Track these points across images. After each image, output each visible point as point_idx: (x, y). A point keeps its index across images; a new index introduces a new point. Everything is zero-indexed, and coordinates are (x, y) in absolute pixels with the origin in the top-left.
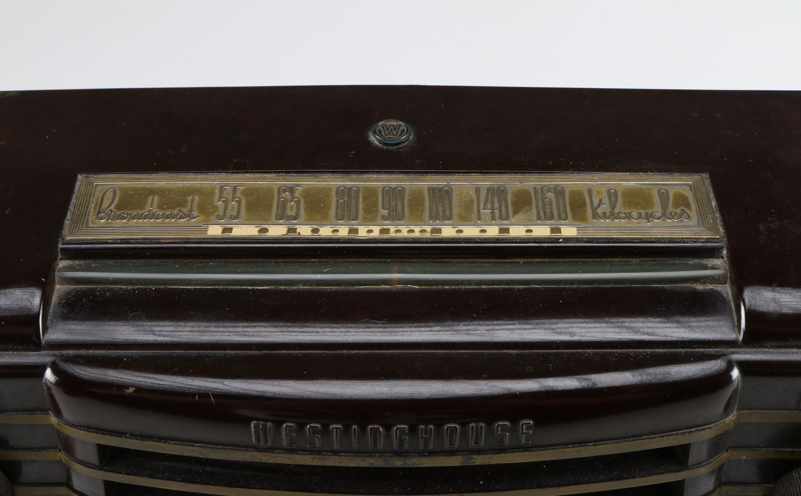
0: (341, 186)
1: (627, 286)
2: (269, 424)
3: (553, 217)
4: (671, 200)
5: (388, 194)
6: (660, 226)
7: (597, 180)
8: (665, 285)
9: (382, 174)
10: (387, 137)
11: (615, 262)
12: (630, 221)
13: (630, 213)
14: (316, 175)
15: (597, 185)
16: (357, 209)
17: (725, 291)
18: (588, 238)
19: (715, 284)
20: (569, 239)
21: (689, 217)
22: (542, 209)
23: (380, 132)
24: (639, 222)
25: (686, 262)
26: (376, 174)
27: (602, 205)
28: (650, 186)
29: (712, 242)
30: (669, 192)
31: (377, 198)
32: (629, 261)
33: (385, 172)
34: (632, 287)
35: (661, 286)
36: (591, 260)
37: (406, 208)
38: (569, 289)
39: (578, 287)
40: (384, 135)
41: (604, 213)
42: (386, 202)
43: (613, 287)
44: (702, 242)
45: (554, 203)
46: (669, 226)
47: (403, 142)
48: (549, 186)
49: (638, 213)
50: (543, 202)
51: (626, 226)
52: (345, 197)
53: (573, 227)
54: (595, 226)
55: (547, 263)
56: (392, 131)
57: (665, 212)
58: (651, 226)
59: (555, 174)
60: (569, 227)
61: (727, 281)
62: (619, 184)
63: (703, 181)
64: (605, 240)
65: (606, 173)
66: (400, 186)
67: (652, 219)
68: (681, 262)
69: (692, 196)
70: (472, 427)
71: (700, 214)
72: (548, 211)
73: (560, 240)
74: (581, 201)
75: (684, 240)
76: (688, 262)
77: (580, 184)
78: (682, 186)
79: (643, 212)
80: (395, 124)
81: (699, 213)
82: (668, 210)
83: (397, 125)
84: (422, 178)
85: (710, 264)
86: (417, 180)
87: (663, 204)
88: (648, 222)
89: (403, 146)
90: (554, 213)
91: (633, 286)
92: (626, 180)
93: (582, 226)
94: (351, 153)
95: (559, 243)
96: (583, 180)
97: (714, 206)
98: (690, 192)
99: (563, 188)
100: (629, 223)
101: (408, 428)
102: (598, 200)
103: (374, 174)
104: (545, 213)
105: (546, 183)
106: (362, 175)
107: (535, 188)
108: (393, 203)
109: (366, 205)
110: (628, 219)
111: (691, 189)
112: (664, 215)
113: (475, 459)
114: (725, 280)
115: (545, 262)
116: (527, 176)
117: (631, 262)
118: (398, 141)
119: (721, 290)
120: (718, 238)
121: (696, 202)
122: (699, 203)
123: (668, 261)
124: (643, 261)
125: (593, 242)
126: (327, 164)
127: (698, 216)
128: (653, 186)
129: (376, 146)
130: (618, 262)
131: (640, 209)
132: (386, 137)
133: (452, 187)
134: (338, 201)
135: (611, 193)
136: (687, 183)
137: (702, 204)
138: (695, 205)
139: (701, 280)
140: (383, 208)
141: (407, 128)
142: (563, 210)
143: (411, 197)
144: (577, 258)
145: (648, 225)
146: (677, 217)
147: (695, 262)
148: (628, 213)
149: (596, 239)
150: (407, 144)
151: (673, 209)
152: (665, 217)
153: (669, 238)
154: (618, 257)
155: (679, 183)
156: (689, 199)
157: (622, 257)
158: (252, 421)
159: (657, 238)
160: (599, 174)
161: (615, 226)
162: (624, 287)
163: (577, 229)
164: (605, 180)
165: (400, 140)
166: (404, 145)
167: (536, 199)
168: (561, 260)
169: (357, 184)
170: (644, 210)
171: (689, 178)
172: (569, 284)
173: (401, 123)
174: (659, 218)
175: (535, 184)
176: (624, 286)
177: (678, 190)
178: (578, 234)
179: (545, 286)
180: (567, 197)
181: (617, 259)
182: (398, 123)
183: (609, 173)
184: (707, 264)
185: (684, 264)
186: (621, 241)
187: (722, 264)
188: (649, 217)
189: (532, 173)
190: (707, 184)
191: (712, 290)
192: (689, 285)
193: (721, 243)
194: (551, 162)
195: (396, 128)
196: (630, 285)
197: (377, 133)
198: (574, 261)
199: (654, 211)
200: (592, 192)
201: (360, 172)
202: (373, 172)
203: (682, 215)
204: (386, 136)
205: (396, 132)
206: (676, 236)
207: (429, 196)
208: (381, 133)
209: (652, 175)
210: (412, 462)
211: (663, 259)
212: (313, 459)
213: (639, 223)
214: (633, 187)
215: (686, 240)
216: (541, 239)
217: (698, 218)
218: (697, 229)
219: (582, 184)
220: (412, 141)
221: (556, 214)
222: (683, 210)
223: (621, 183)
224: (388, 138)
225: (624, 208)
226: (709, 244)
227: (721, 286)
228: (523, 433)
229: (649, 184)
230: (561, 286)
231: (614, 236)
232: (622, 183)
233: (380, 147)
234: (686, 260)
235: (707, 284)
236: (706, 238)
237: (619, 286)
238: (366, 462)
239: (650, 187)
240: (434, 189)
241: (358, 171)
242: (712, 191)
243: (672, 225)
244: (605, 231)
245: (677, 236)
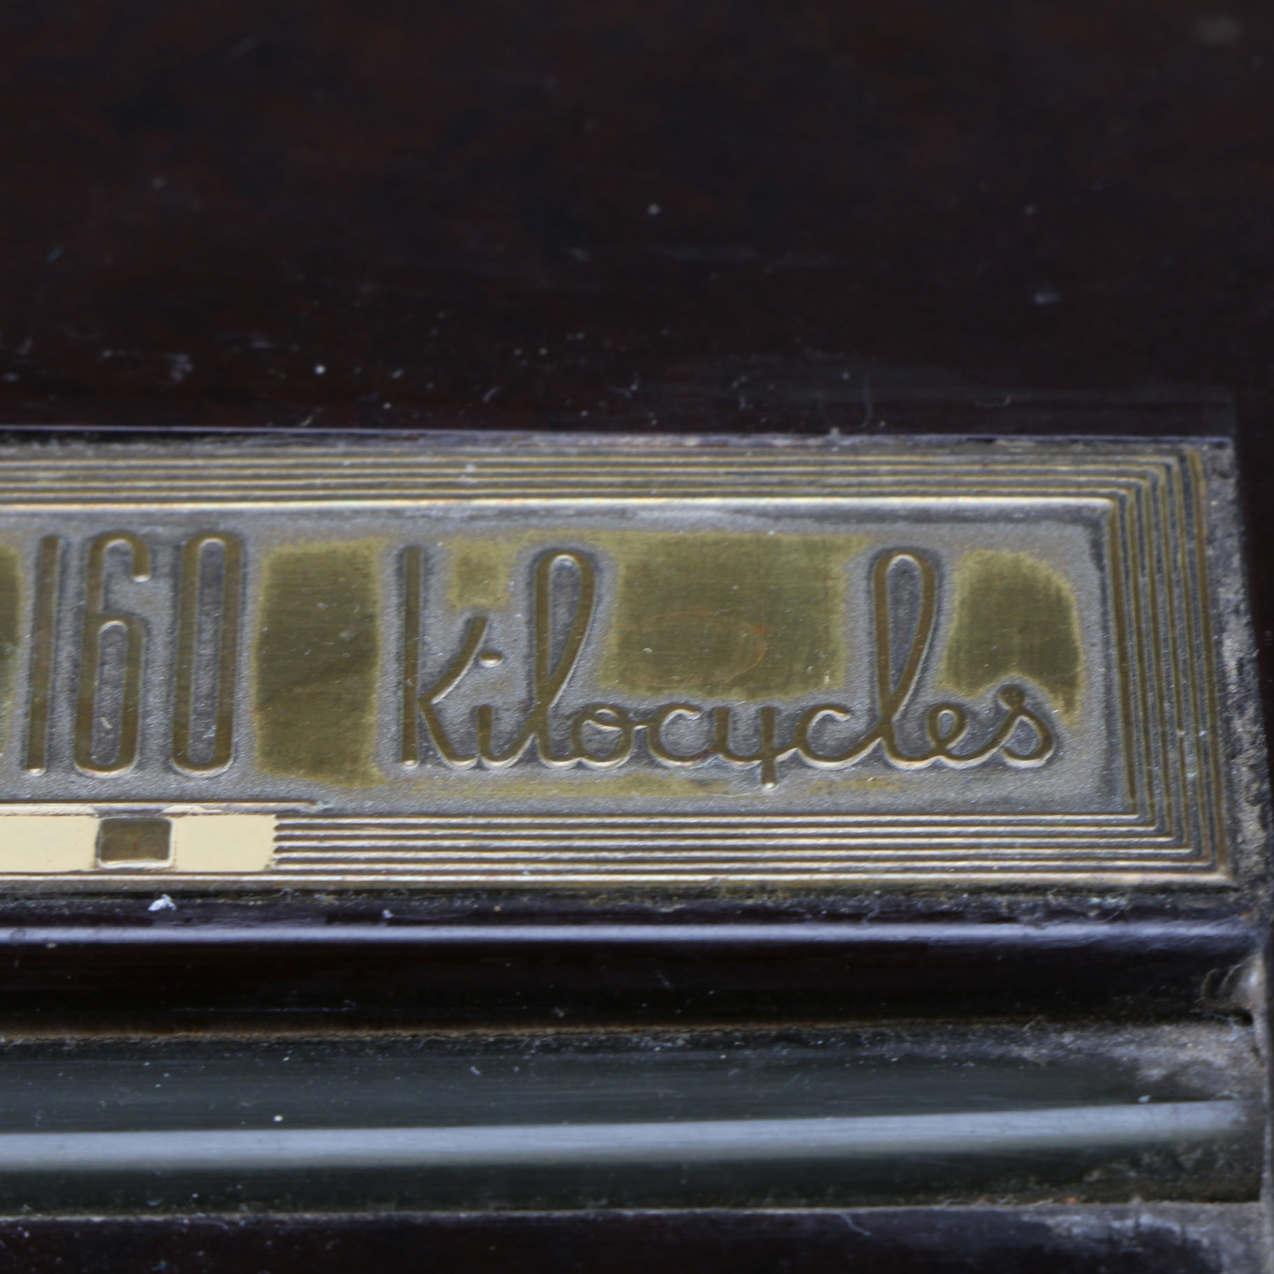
1: (590, 1212)
3: (133, 741)
4: (950, 624)
6: (844, 801)
7: (474, 486)
8: (846, 1205)
11: (529, 1047)
12: (644, 771)
13: (654, 717)
15: (473, 518)
17: (1239, 1249)
18: (340, 891)
19: (1186, 1196)
20: (219, 893)
21: (1048, 741)
22: (73, 691)
24: (701, 775)
25: (999, 1051)
27: (477, 664)
28: (828, 528)
29: (1174, 914)
30: (947, 569)
32: (616, 1045)
34: (620, 1220)
35: (818, 1211)
36: (364, 1034)
38: (197, 1236)
39: (258, 1222)
41: (483, 716)
43: (496, 1221)
44: (1107, 915)
45: (159, 650)
46: (902, 800)
48: (145, 530)
49: (710, 715)
50: (86, 641)
51: (612, 806)
53: (256, 812)
54: (404, 805)
55: (70, 1055)
57: (891, 706)
58: (781, 805)
59: (198, 447)
60: (227, 812)
61: (1259, 1181)
62: (623, 513)
63: (1187, 489)
64: (458, 903)
65: (541, 440)
67: (795, 760)
68: (968, 1048)
69: (1097, 592)
71: (1128, 724)
72: (107, 698)
73: (157, 905)
74: (344, 635)
75: (987, 898)
76: (1015, 1050)
77: (357, 513)
78: (1044, 530)
79: (744, 708)
81: (1119, 714)
82: (917, 691)
85: (1155, 1063)
87: (892, 649)
88: (769, 774)
90: (147, 714)
91: (629, 1213)
92: (671, 484)
93: (320, 807)
95: (147, 920)
96: (377, 488)
97: (1232, 664)
98: (1089, 567)
99: (235, 541)
100: (638, 783)
102: (458, 626)
104: (84, 715)
105: (131, 507)
107: (49, 543)
110: (636, 759)
111: (1096, 546)
112: (881, 726)
114: (1248, 1170)
115: (55, 1052)
116: (12, 458)
117: (636, 1048)
119: (1215, 1243)
120: (1220, 889)
121: (1114, 638)
122: (1131, 643)
123: (884, 1039)
124: (710, 1045)
125: (373, 918)
127: (1111, 733)
128: (843, 527)
130: (545, 1048)
131: (728, 688)
135: (552, 576)
136: (1079, 509)
137: (1149, 649)
138: (1107, 657)
139: (1088, 1170)
142: (210, 696)
144: (275, 1022)
145: (763, 798)
146: (967, 742)
147: (1062, 1046)
148: (645, 717)
149: (397, 892)
151: (949, 687)
152: (890, 738)
153: (889, 889)
154: (546, 1018)
155: (1021, 509)
156: (1075, 614)
157: (568, 1020)
159: (807, 889)
160: (496, 442)
161: (538, 806)
162: (571, 1220)
163: (278, 828)
164: (526, 489)
167: (42, 620)
168: (162, 1038)
170: (752, 694)
171: (1098, 473)
172: (202, 1204)
174: (842, 752)
175: (55, 515)
176: (568, 1213)
177: (1006, 555)
178: (281, 861)
179: (38, 1217)
180: (250, 607)
181: (538, 1031)
183: (564, 438)
184: (1134, 1065)
185: (982, 1060)
186: (567, 906)
187: (1236, 1060)
188: (776, 741)
189: (44, 438)
190: (1217, 509)
191: (1154, 1239)
192: (1003, 1207)
193: (1235, 923)
194: (182, 365)
196: (612, 1204)
198: (248, 1046)
199: (823, 698)
200: (429, 572)
203: (1007, 726)
206: (933, 870)
209: (853, 450)
211: (848, 1027)
213: (702, 784)
214: (711, 536)
215: (1003, 900)
216: (29, 898)
217: (1111, 751)
218: (1084, 824)
219: (375, 512)
221: (155, 722)
222: (1015, 694)
223: (635, 510)
225: (623, 679)
226: (1150, 930)
227: (1221, 1214)
229: (822, 516)
230: (146, 1217)
231: (519, 872)
232: (645, 508)
234: (1001, 1038)
235: (1126, 1198)
236: (1140, 889)
237: (534, 1214)
239: (828, 532)
242: (1236, 561)
243: (926, 796)
244: (463, 843)
245: (944, 870)
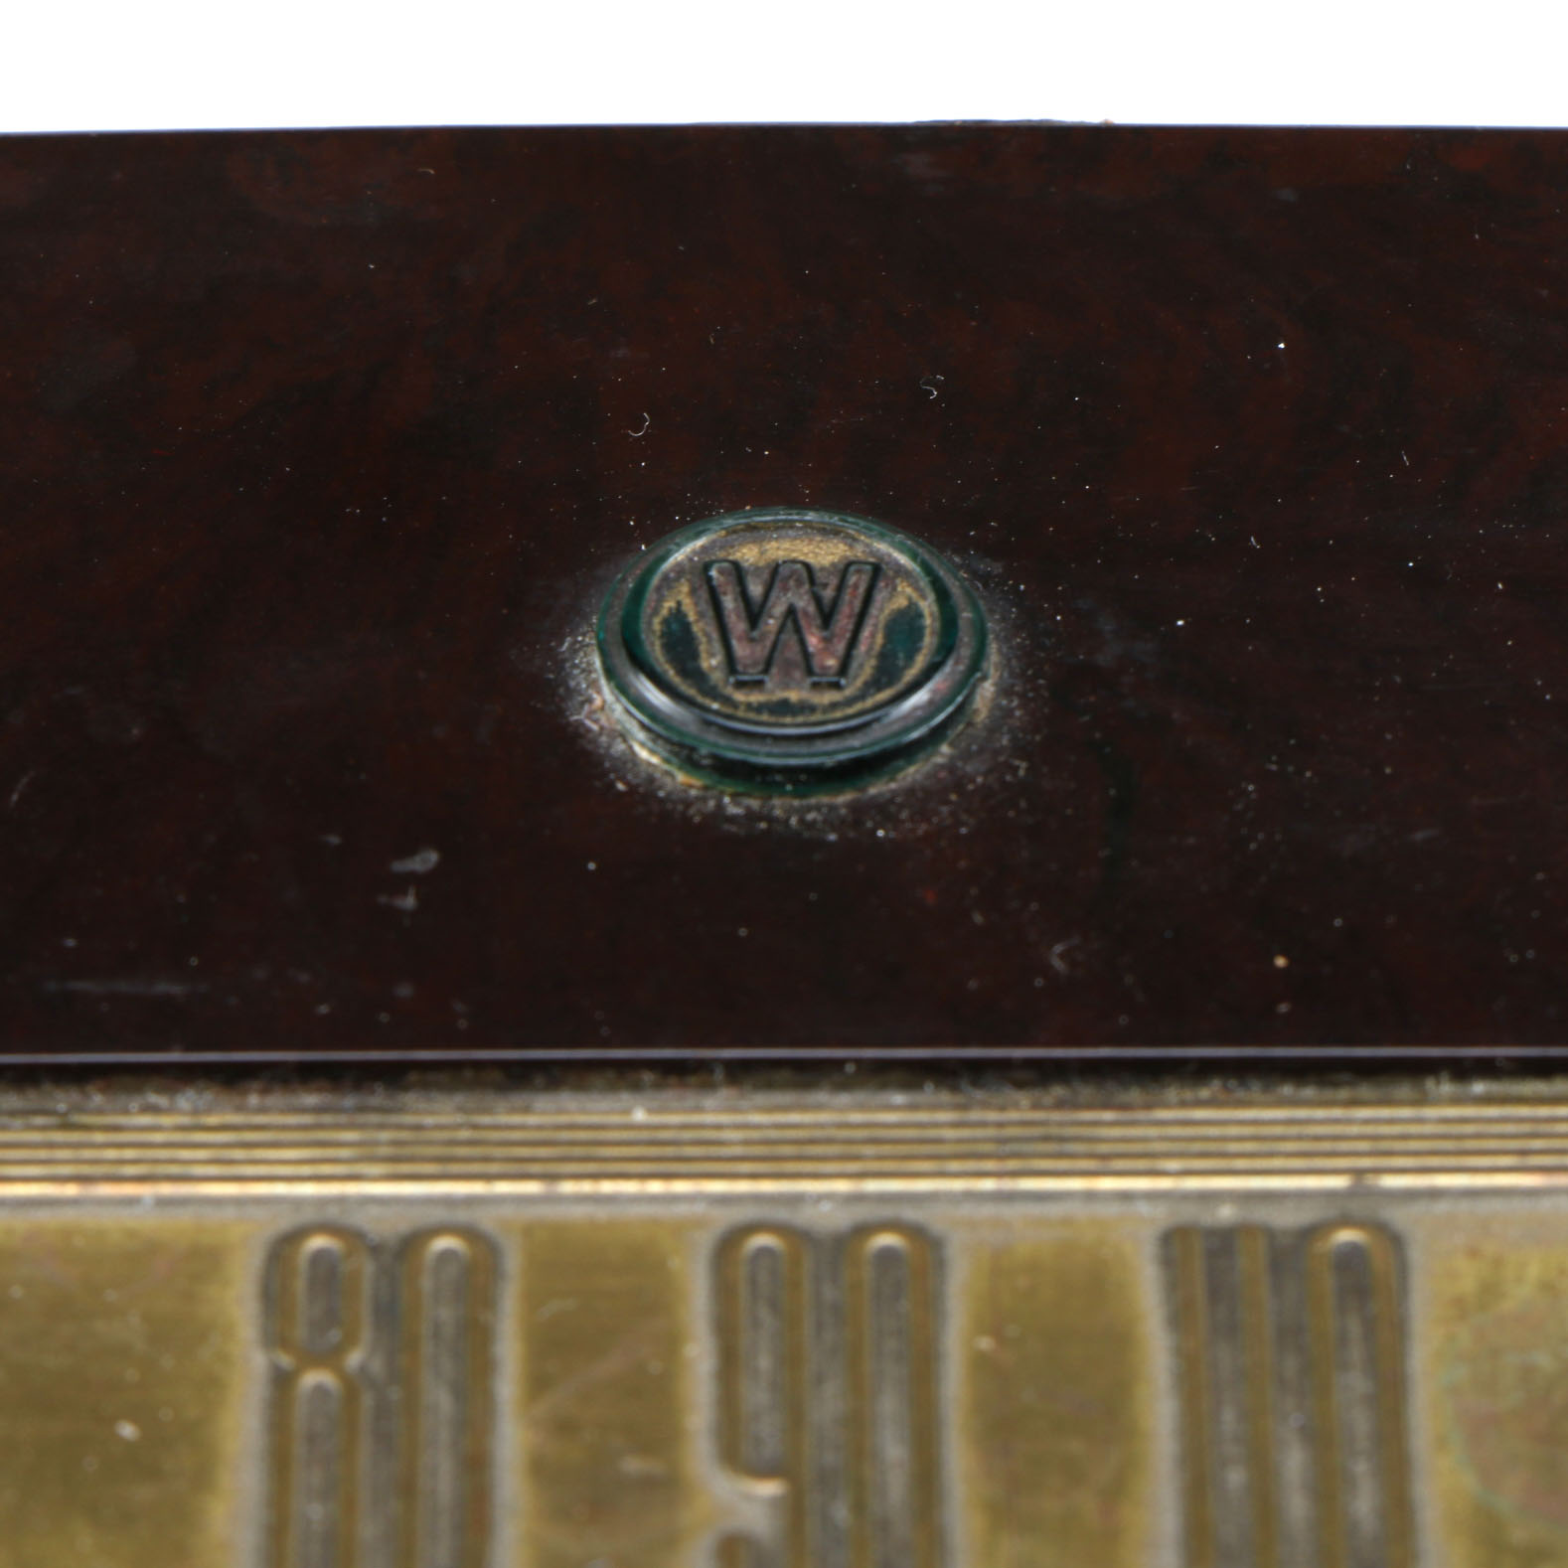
0: (308, 1216)
5: (774, 1306)
9: (709, 1086)
10: (756, 698)
14: (62, 1100)
16: (476, 1465)
23: (680, 643)
26: (658, 1086)
31: (671, 1343)
33: (740, 1074)
37: (959, 1458)
40: (717, 677)
42: (756, 1396)
47: (908, 752)
52: (350, 1340)
56: (798, 630)
66: (887, 1212)
80: (825, 553)
83: (845, 569)
84: (1103, 1122)
86: (1061, 1152)
89: (910, 792)
94: (401, 866)
103: (636, 1087)
106: (518, 1099)
108: (827, 1404)
109: (563, 1427)
118: (855, 741)
126: (163, 987)
129: (645, 792)
132: (740, 696)
133: (1399, 1217)
134: (282, 1382)
140: (736, 1454)
141: (943, 595)
143: (997, 1333)
150: (950, 767)
165: (877, 732)
166: (912, 773)
169: (470, 1201)
173: (882, 547)
182: (859, 552)
195: (836, 602)
197: (656, 652)
201: (497, 1075)
202: (624, 1076)
204: (740, 685)
205: (840, 647)
207: (1179, 1318)
208: (695, 656)
220: (993, 729)
224: (760, 708)
233: (688, 803)
240: (1223, 1243)
241: (478, 1065)
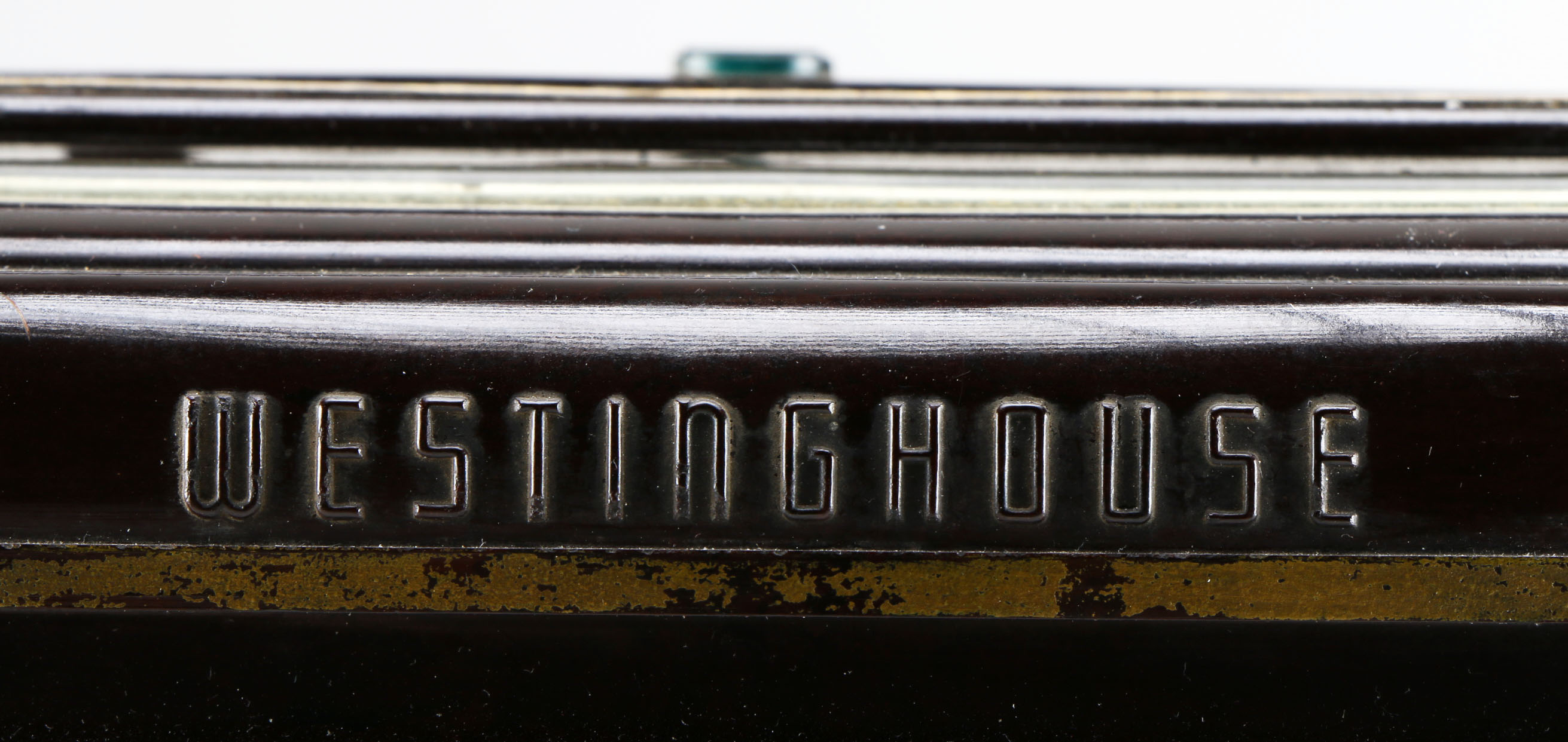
2: (256, 399)
70: (1108, 412)
101: (840, 411)
113: (1122, 580)
158: (184, 393)
210: (854, 587)
212: (431, 574)
228: (1320, 458)
238: (659, 582)
